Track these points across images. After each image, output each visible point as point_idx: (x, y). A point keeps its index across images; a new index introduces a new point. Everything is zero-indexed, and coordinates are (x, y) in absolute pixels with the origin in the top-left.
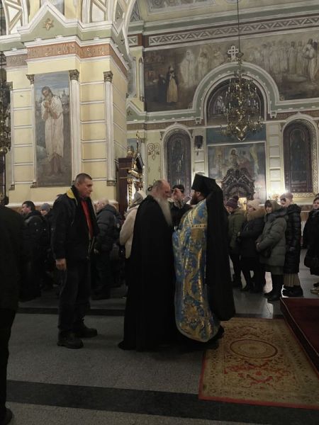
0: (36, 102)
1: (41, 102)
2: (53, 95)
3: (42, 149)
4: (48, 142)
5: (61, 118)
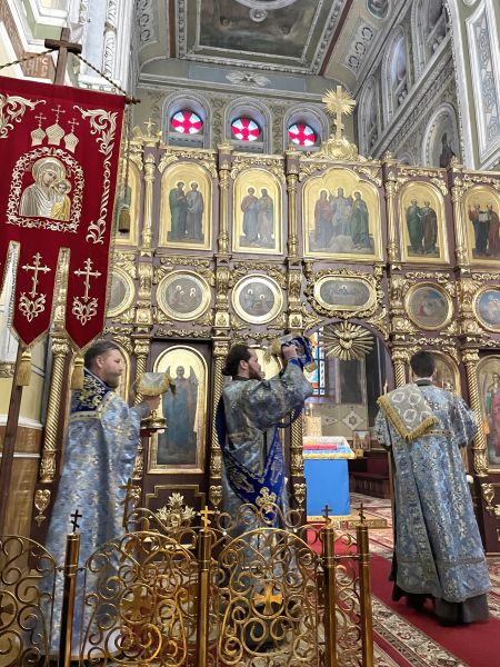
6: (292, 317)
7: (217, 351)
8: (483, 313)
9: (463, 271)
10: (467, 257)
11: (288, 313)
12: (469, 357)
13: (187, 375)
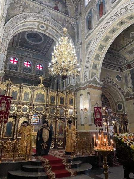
6: (30, 113)
7: (17, 118)
9: (58, 106)
11: (30, 112)
12: (57, 120)
13: (11, 122)
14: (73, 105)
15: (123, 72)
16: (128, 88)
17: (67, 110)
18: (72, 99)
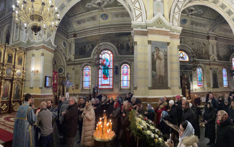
0: (152, 52)
1: (154, 52)
2: (160, 51)
3: (154, 72)
4: (157, 70)
5: (163, 60)
8: (7, 73)
9: (4, 65)
10: (6, 62)
12: (2, 81)
14: (22, 65)
15: (69, 39)
16: (70, 55)
17: (16, 70)
18: (22, 59)
